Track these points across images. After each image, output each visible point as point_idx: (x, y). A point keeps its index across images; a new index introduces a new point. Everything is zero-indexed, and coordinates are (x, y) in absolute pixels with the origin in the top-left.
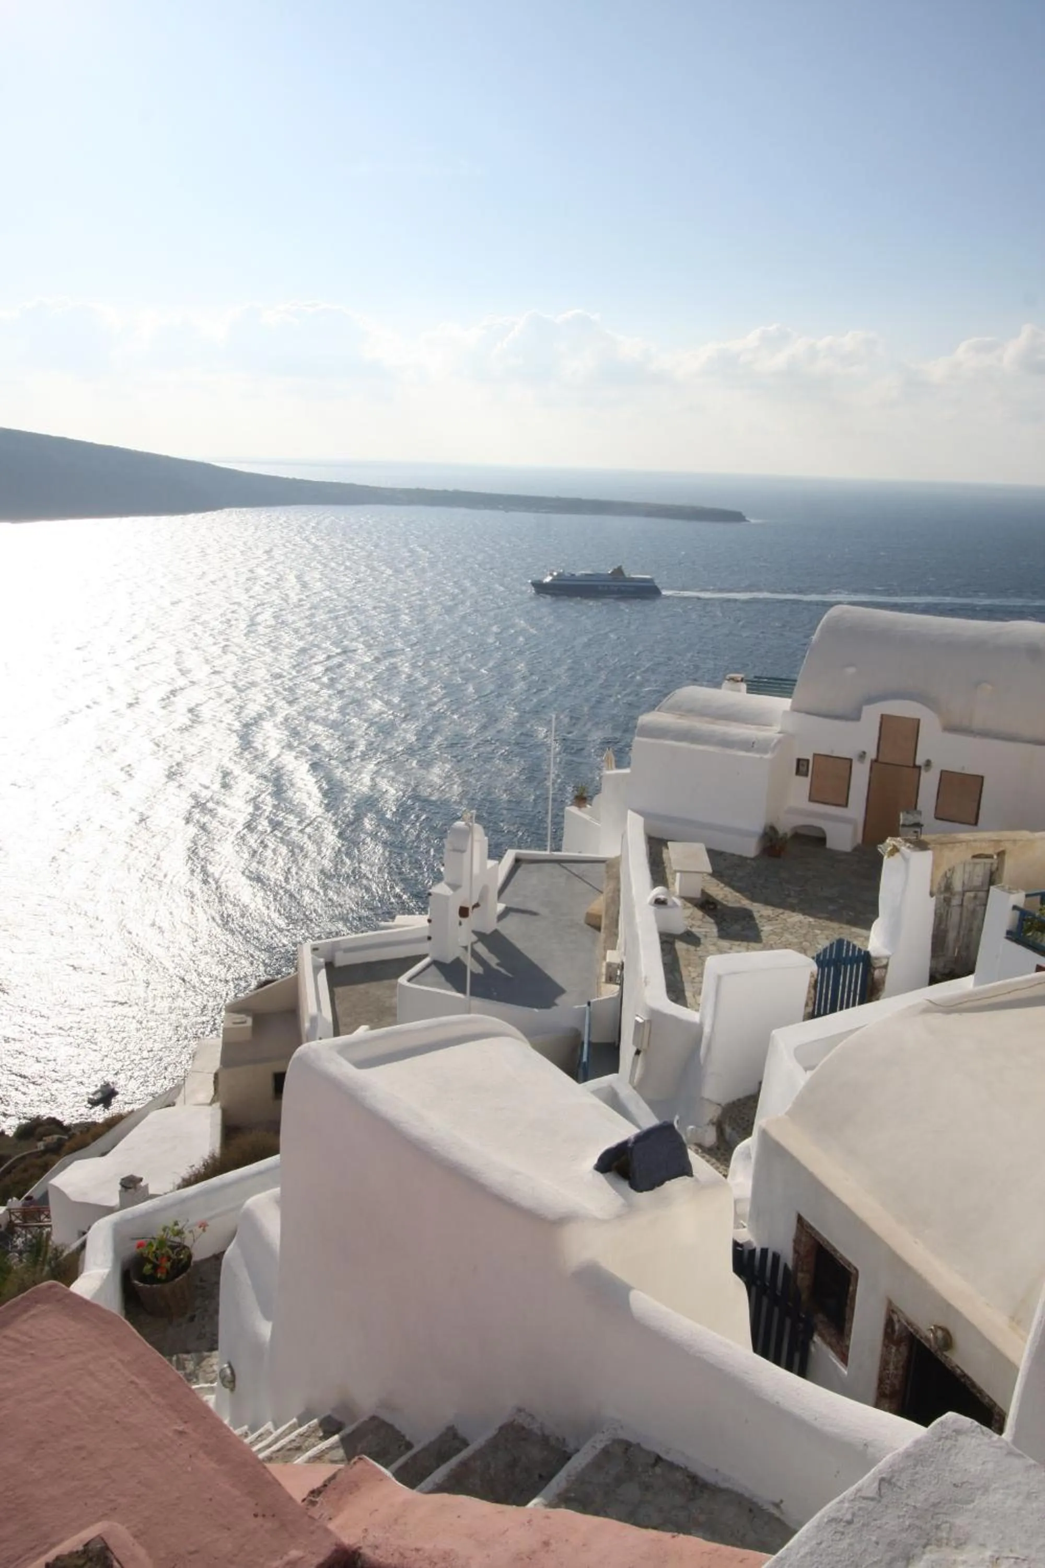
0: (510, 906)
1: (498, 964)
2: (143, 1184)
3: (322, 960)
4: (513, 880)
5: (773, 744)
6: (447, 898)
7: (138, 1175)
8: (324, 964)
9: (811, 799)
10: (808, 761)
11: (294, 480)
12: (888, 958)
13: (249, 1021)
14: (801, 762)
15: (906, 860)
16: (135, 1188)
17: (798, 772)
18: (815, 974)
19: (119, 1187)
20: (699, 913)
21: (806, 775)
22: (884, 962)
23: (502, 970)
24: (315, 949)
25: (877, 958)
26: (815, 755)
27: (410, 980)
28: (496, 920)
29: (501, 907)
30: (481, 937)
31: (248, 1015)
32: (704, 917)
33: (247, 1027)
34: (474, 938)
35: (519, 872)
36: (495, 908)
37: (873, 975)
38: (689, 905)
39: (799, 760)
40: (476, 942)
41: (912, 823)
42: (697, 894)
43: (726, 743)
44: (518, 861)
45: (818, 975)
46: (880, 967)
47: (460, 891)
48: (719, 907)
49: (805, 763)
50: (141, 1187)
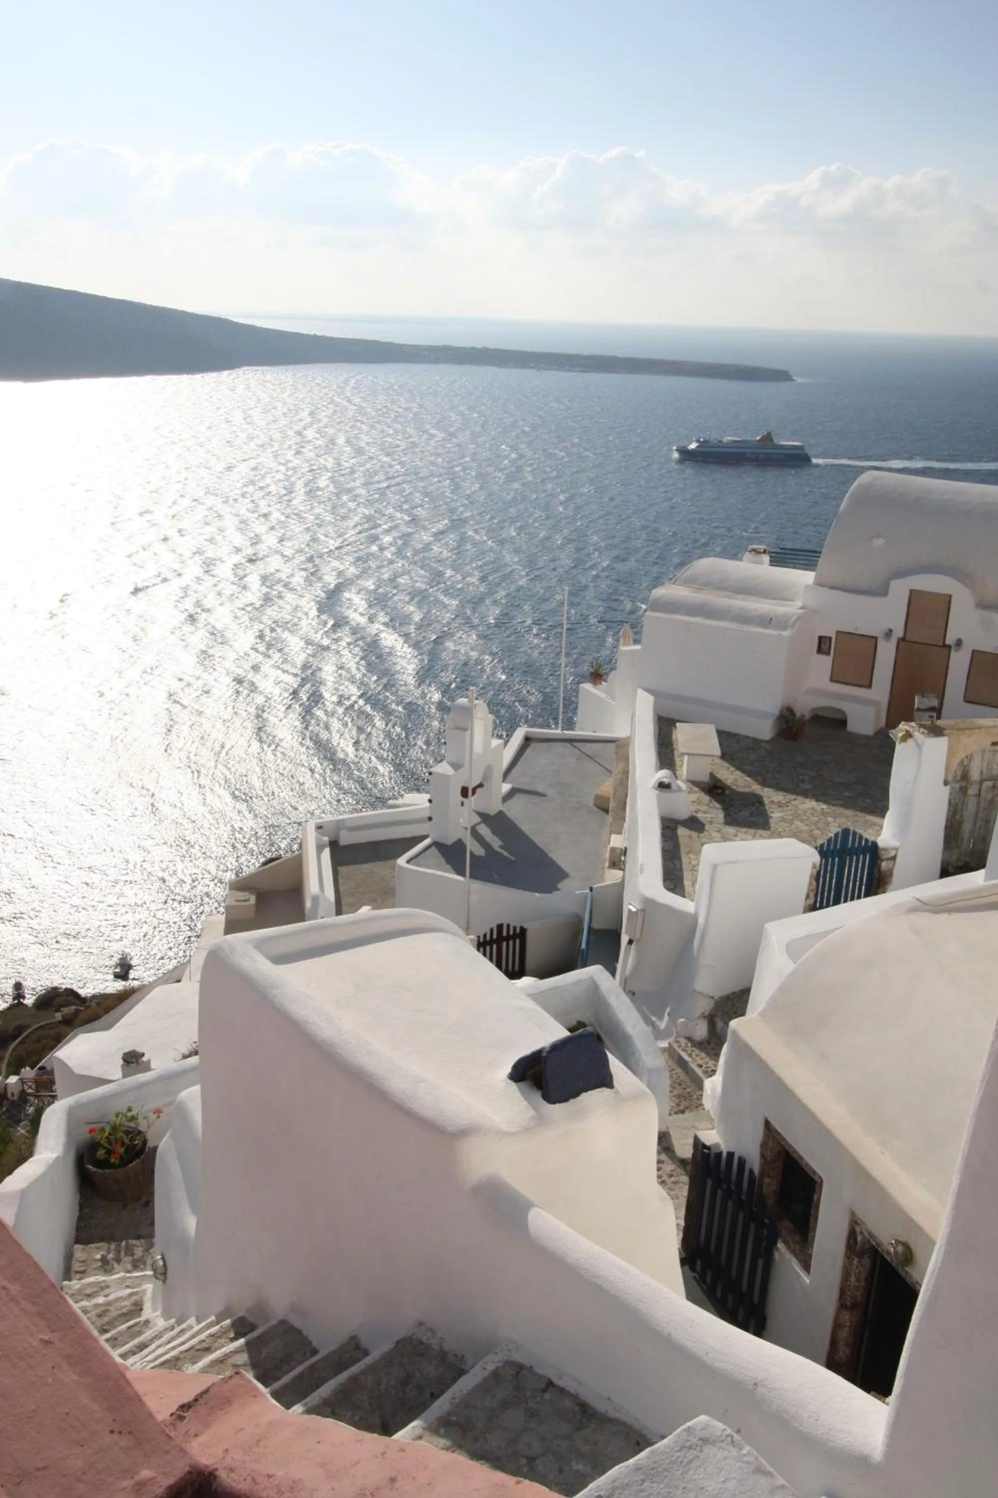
0: (516, 786)
1: (501, 847)
2: (145, 1059)
3: (326, 839)
4: (522, 760)
5: (793, 620)
6: (446, 777)
7: (140, 1050)
8: (328, 843)
9: (833, 679)
10: (830, 638)
11: (315, 337)
12: (897, 849)
13: (253, 899)
14: (823, 640)
15: (919, 746)
16: (137, 1063)
17: (820, 650)
18: (818, 864)
19: (121, 1062)
20: (706, 798)
21: (828, 653)
22: (893, 853)
23: (505, 854)
24: (319, 827)
25: (885, 849)
26: (838, 632)
27: (408, 862)
28: (500, 800)
29: (506, 787)
30: (485, 818)
31: (252, 893)
32: (710, 802)
33: (251, 905)
34: (477, 819)
35: (528, 751)
36: (501, 787)
37: (880, 867)
38: (696, 789)
39: (821, 638)
40: (479, 824)
41: (927, 707)
42: (706, 778)
43: (743, 618)
44: (528, 740)
45: (821, 865)
46: (888, 859)
47: (460, 771)
48: (727, 792)
49: (828, 641)
50: (143, 1062)
